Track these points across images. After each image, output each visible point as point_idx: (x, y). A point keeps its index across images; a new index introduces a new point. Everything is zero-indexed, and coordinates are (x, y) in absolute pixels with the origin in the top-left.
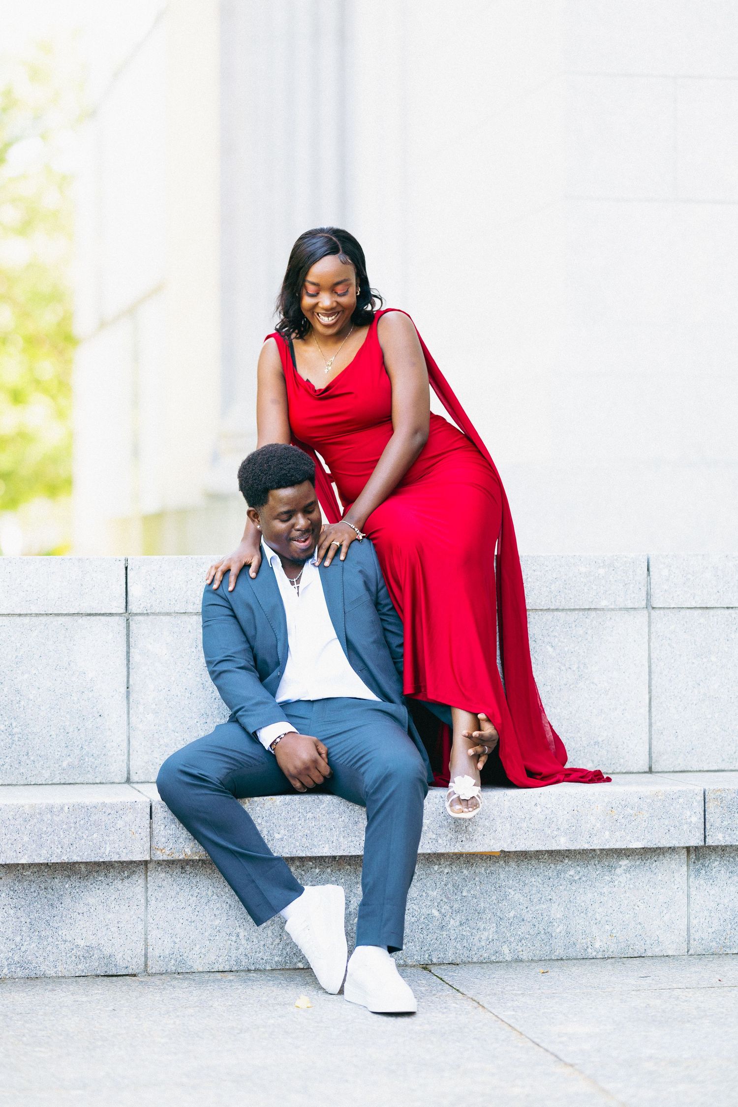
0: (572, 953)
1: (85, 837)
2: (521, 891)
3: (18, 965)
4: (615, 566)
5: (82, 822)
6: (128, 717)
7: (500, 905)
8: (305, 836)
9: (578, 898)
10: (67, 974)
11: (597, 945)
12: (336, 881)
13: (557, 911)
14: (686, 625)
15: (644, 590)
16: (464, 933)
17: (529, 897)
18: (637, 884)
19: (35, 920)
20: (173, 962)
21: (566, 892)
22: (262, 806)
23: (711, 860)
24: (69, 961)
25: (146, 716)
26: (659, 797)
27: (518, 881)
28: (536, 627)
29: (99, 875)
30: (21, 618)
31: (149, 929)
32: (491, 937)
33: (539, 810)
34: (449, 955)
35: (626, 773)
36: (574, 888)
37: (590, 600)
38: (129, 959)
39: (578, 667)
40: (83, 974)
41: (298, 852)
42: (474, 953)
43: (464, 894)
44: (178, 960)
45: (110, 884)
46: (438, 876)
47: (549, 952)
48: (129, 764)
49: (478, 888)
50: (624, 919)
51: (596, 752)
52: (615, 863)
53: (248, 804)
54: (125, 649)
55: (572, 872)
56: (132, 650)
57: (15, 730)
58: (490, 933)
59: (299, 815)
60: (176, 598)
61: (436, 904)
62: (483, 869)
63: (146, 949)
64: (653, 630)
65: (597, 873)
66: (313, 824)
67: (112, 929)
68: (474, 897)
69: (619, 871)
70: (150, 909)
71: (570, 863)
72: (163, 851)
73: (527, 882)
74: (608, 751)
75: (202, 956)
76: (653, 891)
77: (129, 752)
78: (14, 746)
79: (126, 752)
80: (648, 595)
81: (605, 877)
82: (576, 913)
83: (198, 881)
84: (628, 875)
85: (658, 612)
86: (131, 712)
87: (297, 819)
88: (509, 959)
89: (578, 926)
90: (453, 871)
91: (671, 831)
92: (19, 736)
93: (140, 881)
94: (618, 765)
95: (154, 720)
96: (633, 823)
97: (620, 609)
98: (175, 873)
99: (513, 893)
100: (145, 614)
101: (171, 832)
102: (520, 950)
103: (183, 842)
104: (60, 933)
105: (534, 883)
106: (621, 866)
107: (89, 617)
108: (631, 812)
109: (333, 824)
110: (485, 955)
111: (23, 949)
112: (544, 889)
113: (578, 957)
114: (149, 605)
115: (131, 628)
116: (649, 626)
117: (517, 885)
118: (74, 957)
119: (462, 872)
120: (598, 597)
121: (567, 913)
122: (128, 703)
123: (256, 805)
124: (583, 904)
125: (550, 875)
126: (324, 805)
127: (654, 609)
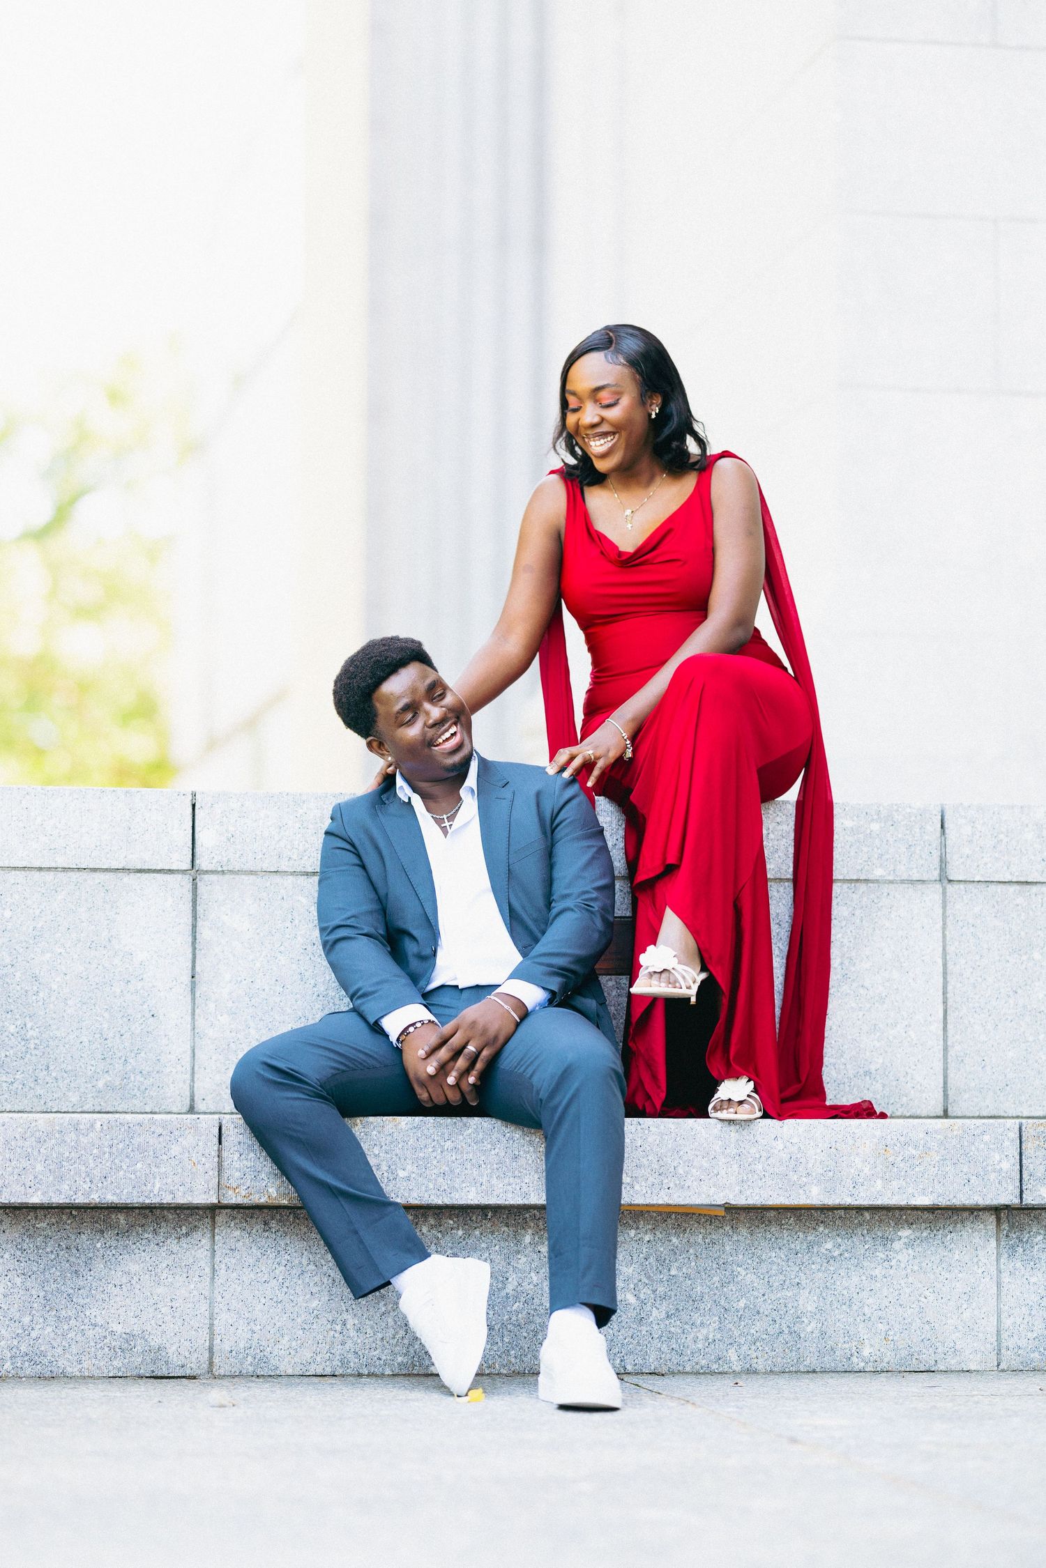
0: (828, 1362)
1: (125, 1167)
2: (755, 1270)
3: (26, 1359)
4: (895, 820)
5: (121, 1146)
6: (193, 1018)
7: (725, 1289)
8: (442, 1175)
9: (838, 1283)
10: (96, 1373)
11: (866, 1352)
12: (487, 1248)
13: (807, 1302)
14: (996, 906)
15: (936, 854)
16: (673, 1329)
17: (767, 1280)
18: (924, 1264)
19: (52, 1294)
20: (250, 1359)
21: (820, 1274)
22: (380, 1129)
23: (1032, 1233)
24: (100, 1354)
25: (219, 1017)
26: (955, 1133)
27: (750, 1256)
28: (780, 904)
29: (144, 1231)
30: (42, 873)
31: (216, 1311)
32: (711, 1336)
33: (781, 1147)
34: (651, 1360)
35: (910, 1117)
36: (832, 1268)
37: (859, 867)
38: (187, 1354)
39: (842, 964)
40: (120, 1374)
41: (432, 1197)
42: (686, 1358)
43: (673, 1272)
44: (258, 1357)
45: (161, 1244)
46: (636, 1246)
47: (795, 1361)
48: (193, 1087)
49: (693, 1264)
50: (905, 1315)
51: (867, 1086)
52: (892, 1233)
53: (360, 1126)
54: (190, 921)
55: (829, 1245)
56: (200, 923)
57: (31, 1033)
58: (710, 1330)
59: (434, 1144)
60: (265, 851)
61: (632, 1286)
62: (701, 1236)
63: (211, 1340)
64: (949, 912)
65: (866, 1247)
66: (454, 1158)
67: (163, 1310)
68: (688, 1277)
69: (897, 1245)
70: (218, 1282)
71: (827, 1231)
72: (237, 1191)
73: (764, 1257)
74: (884, 1086)
75: (293, 1353)
76: (947, 1275)
77: (193, 1069)
78: (28, 1056)
79: (189, 1069)
80: (943, 862)
81: (878, 1254)
82: (835, 1304)
83: (288, 1242)
84: (910, 1251)
85: (956, 886)
86: (197, 1011)
87: (430, 1150)
88: (738, 1369)
89: (838, 1324)
90: (656, 1238)
91: (972, 1181)
92: (37, 1041)
93: (204, 1241)
94: (899, 1105)
95: (230, 1024)
96: (917, 1169)
97: (902, 882)
98: (254, 1231)
99: (743, 1273)
100: (219, 872)
101: (249, 1164)
102: (754, 1356)
103: (266, 1178)
104: (88, 1314)
105: (775, 1259)
106: (900, 1238)
107: (139, 875)
108: (914, 1152)
109: (483, 1158)
110: (703, 1362)
111: (34, 1334)
112: (788, 1269)
113: (838, 1369)
114: (225, 859)
115: (199, 892)
116: (944, 907)
117: (749, 1261)
118: (107, 1349)
119: (670, 1241)
120: (869, 863)
121: (822, 1304)
122: (193, 999)
123: (372, 1127)
124: (845, 1292)
125: (798, 1248)
126: (470, 1131)
127: (952, 883)
